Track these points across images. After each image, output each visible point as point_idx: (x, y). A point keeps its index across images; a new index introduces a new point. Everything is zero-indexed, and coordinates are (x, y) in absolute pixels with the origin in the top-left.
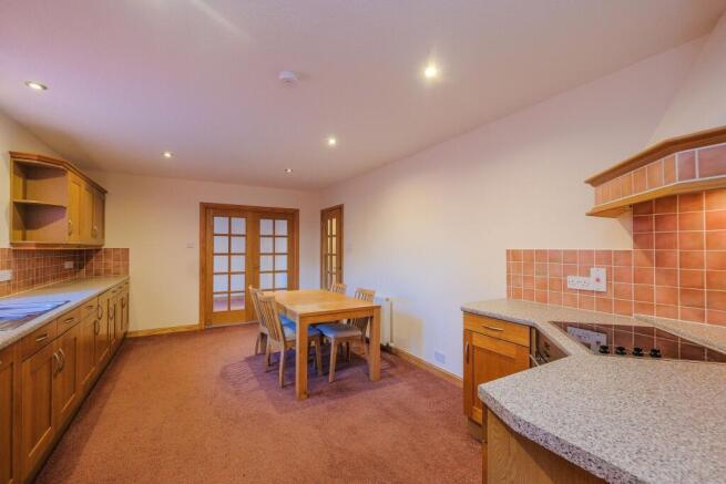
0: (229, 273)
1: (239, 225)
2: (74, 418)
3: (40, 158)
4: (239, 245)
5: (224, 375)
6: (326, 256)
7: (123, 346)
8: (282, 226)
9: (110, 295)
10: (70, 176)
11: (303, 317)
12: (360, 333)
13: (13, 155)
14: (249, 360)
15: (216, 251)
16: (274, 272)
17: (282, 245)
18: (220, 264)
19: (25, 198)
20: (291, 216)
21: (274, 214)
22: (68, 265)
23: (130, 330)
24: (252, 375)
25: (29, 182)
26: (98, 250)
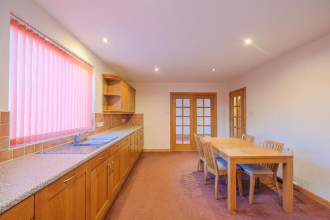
0: (183, 126)
1: (187, 102)
2: (120, 192)
3: (111, 76)
4: (187, 112)
5: (182, 181)
6: (233, 118)
7: (141, 156)
8: (208, 102)
9: (136, 134)
10: (122, 83)
11: (233, 159)
12: (272, 173)
13: (103, 75)
14: (194, 173)
15: (177, 115)
16: (204, 126)
17: (208, 112)
18: (178, 121)
19: (108, 93)
20: (213, 97)
21: (203, 96)
22: (124, 120)
23: (144, 148)
24: (197, 185)
25: (109, 87)
26: (133, 114)
